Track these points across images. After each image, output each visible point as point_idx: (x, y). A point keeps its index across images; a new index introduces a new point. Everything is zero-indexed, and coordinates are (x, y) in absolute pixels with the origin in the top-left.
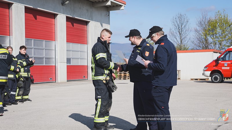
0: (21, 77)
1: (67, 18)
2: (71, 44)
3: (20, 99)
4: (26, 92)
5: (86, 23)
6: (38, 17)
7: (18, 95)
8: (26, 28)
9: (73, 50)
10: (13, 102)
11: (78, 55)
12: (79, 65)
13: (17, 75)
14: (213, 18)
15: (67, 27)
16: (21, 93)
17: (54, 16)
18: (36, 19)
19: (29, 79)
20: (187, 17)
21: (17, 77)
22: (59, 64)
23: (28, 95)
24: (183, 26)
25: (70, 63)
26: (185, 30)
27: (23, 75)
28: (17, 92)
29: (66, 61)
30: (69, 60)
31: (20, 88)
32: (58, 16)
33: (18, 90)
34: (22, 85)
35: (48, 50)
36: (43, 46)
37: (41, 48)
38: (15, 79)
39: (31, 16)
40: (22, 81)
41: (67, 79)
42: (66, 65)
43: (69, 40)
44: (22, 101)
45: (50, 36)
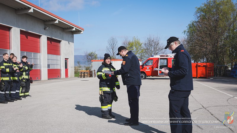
0: (24, 78)
1: (48, 38)
2: (50, 55)
3: (23, 95)
4: (27, 90)
5: (60, 42)
6: (28, 37)
7: (21, 93)
8: (21, 44)
9: (51, 59)
10: (18, 98)
11: (55, 62)
12: (55, 68)
13: (20, 78)
14: (131, 41)
15: (48, 44)
16: (24, 91)
17: (39, 36)
18: (27, 38)
19: (29, 80)
20: (116, 40)
21: (20, 79)
22: (43, 68)
23: (28, 92)
24: (114, 45)
25: (49, 68)
26: (115, 48)
27: (25, 78)
28: (21, 91)
29: (47, 66)
30: (49, 66)
31: (22, 87)
32: (42, 37)
33: (21, 88)
34: (25, 85)
35: (35, 59)
36: (32, 57)
37: (31, 57)
38: (19, 80)
39: (24, 36)
40: (24, 82)
41: (48, 78)
42: (47, 69)
43: (49, 53)
44: (25, 96)
45: (36, 50)
